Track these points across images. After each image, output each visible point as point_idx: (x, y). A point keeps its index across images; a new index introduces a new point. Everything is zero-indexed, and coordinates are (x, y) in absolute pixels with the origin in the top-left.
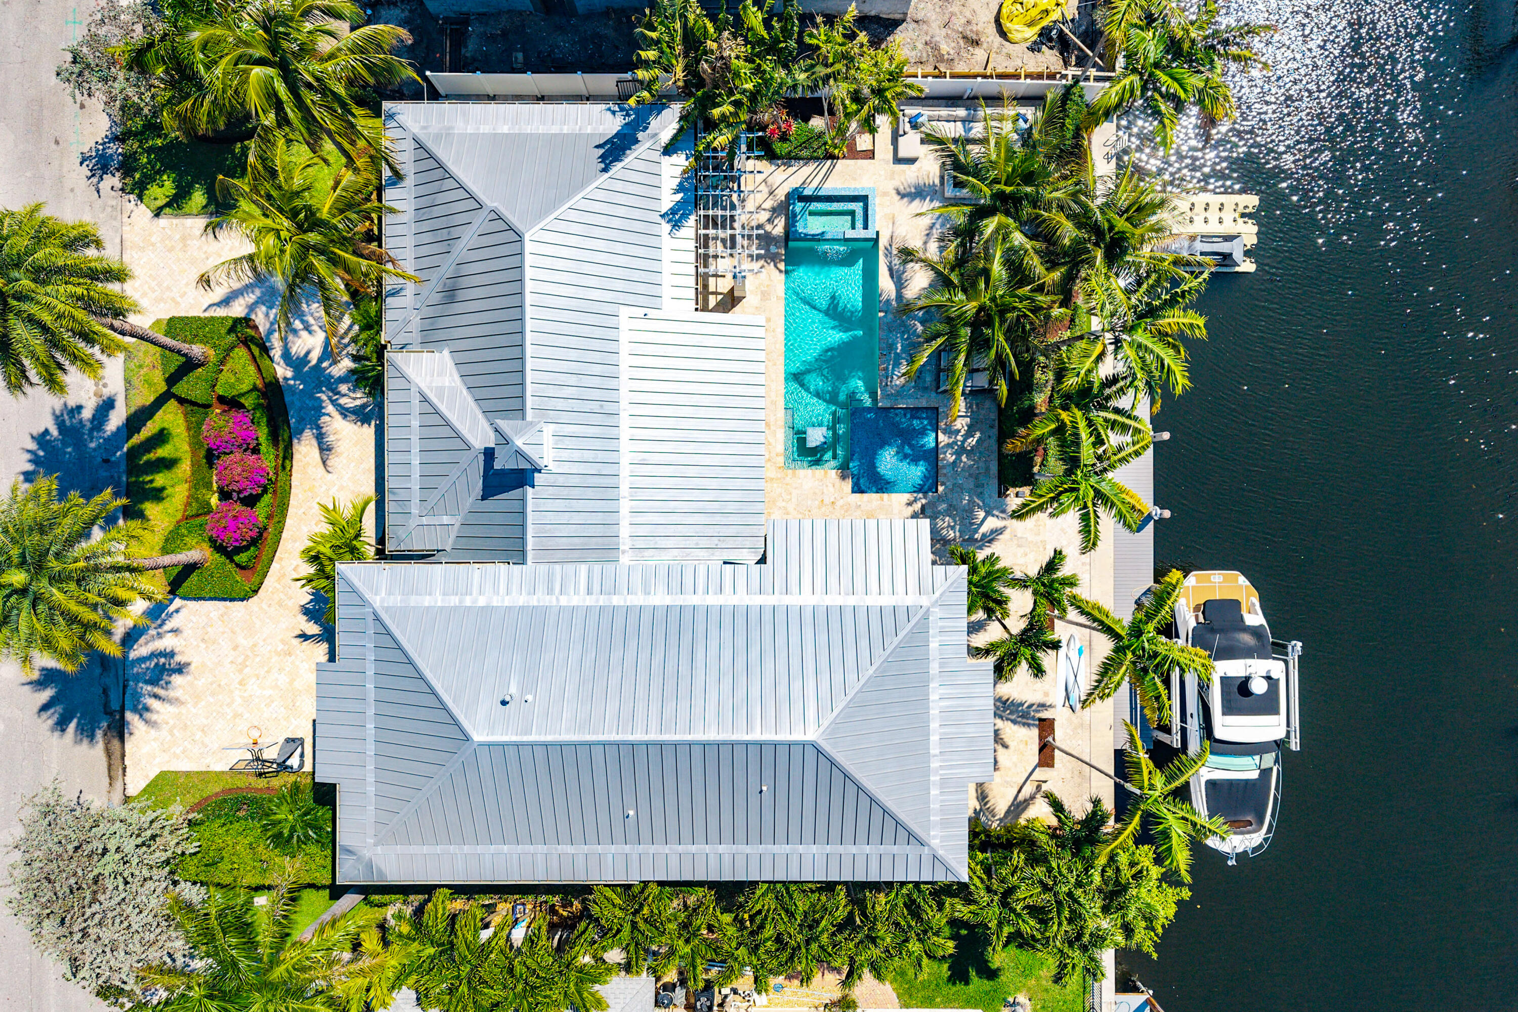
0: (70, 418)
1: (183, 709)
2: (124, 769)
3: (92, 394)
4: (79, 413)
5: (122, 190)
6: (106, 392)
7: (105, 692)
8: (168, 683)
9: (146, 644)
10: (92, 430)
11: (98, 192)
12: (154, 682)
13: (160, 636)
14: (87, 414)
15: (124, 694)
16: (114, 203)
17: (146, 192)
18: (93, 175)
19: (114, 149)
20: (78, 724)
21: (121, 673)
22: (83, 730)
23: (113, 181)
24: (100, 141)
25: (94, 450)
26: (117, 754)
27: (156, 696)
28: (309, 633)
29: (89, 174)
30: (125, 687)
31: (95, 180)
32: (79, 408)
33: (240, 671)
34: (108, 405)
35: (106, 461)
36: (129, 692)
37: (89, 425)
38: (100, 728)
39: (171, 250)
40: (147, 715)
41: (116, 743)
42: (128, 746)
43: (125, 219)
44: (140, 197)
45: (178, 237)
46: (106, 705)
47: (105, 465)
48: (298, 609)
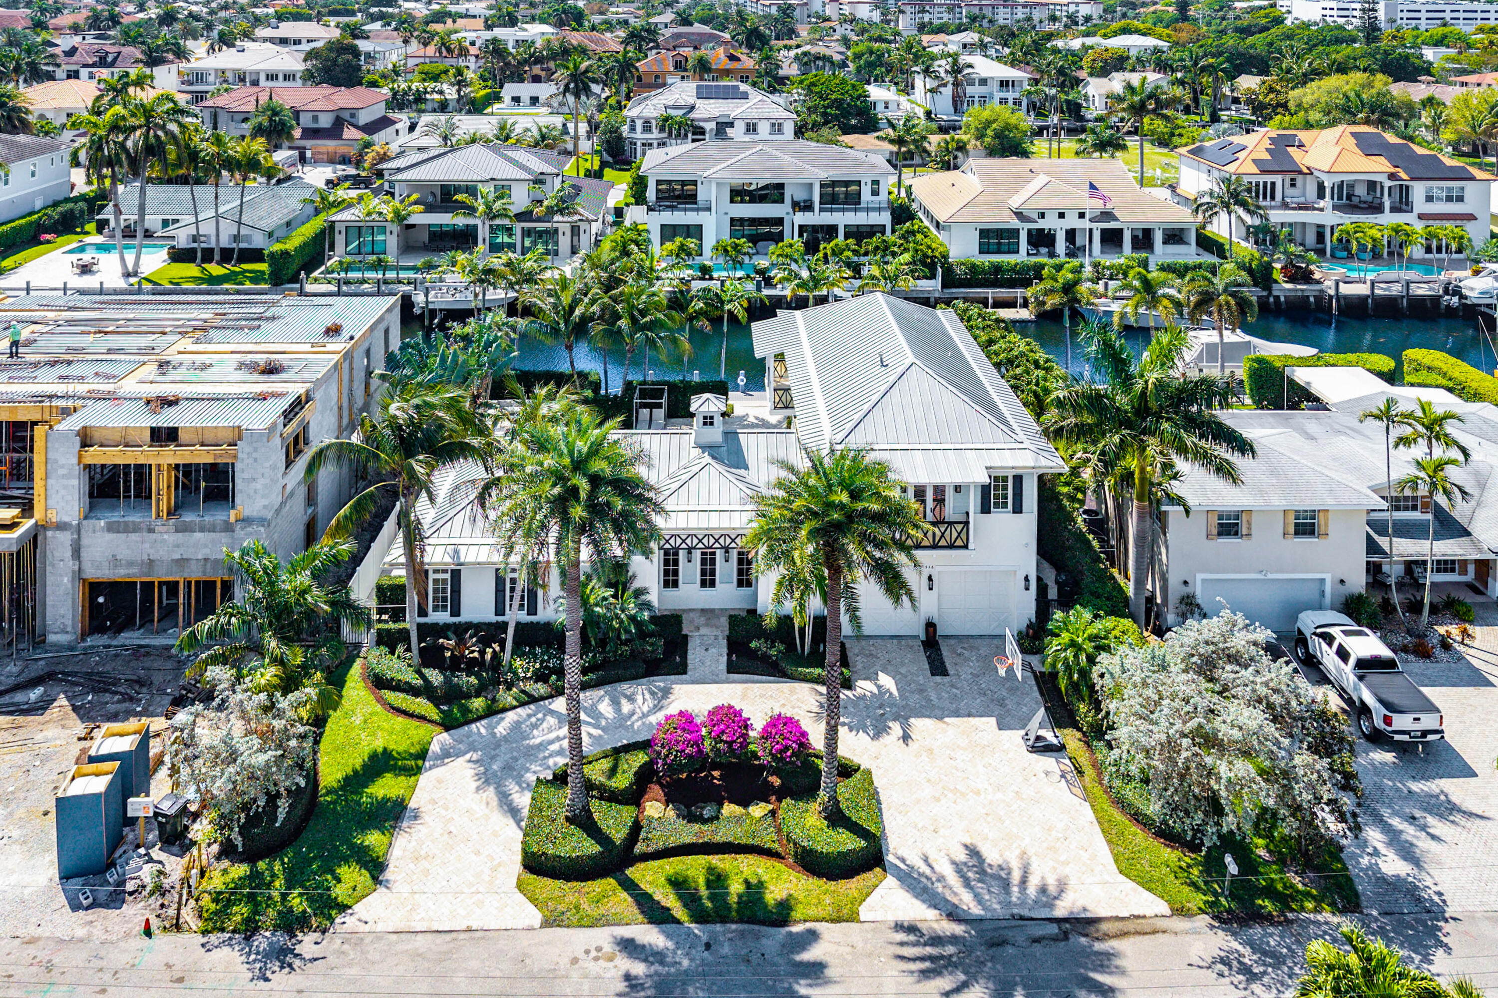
0: (643, 989)
1: (1031, 852)
2: (1138, 917)
3: (611, 964)
4: (636, 978)
5: (324, 932)
6: (608, 948)
7: (1037, 940)
8: (1001, 868)
9: (956, 894)
10: (662, 963)
11: (316, 959)
12: (1006, 885)
13: (941, 879)
14: (639, 969)
15: (1032, 919)
16: (339, 941)
17: (340, 899)
18: (290, 965)
19: (262, 941)
20: (1095, 970)
21: (1005, 923)
22: (1102, 966)
23: (307, 943)
24: (243, 958)
25: (692, 960)
26: (1119, 925)
27: (1024, 881)
28: (900, 733)
29: (287, 970)
30: (1022, 918)
31: (297, 963)
32: (628, 977)
33: (963, 795)
34: (629, 946)
35: (708, 946)
36: (1026, 913)
37: (657, 967)
38: (1091, 946)
39: (426, 873)
40: (1052, 890)
41: (1104, 927)
42: (1102, 913)
43: (367, 928)
44: (343, 908)
45: (412, 866)
46: (1055, 939)
47: (713, 948)
48: (875, 743)
